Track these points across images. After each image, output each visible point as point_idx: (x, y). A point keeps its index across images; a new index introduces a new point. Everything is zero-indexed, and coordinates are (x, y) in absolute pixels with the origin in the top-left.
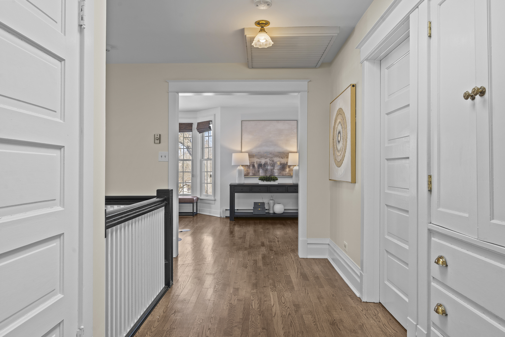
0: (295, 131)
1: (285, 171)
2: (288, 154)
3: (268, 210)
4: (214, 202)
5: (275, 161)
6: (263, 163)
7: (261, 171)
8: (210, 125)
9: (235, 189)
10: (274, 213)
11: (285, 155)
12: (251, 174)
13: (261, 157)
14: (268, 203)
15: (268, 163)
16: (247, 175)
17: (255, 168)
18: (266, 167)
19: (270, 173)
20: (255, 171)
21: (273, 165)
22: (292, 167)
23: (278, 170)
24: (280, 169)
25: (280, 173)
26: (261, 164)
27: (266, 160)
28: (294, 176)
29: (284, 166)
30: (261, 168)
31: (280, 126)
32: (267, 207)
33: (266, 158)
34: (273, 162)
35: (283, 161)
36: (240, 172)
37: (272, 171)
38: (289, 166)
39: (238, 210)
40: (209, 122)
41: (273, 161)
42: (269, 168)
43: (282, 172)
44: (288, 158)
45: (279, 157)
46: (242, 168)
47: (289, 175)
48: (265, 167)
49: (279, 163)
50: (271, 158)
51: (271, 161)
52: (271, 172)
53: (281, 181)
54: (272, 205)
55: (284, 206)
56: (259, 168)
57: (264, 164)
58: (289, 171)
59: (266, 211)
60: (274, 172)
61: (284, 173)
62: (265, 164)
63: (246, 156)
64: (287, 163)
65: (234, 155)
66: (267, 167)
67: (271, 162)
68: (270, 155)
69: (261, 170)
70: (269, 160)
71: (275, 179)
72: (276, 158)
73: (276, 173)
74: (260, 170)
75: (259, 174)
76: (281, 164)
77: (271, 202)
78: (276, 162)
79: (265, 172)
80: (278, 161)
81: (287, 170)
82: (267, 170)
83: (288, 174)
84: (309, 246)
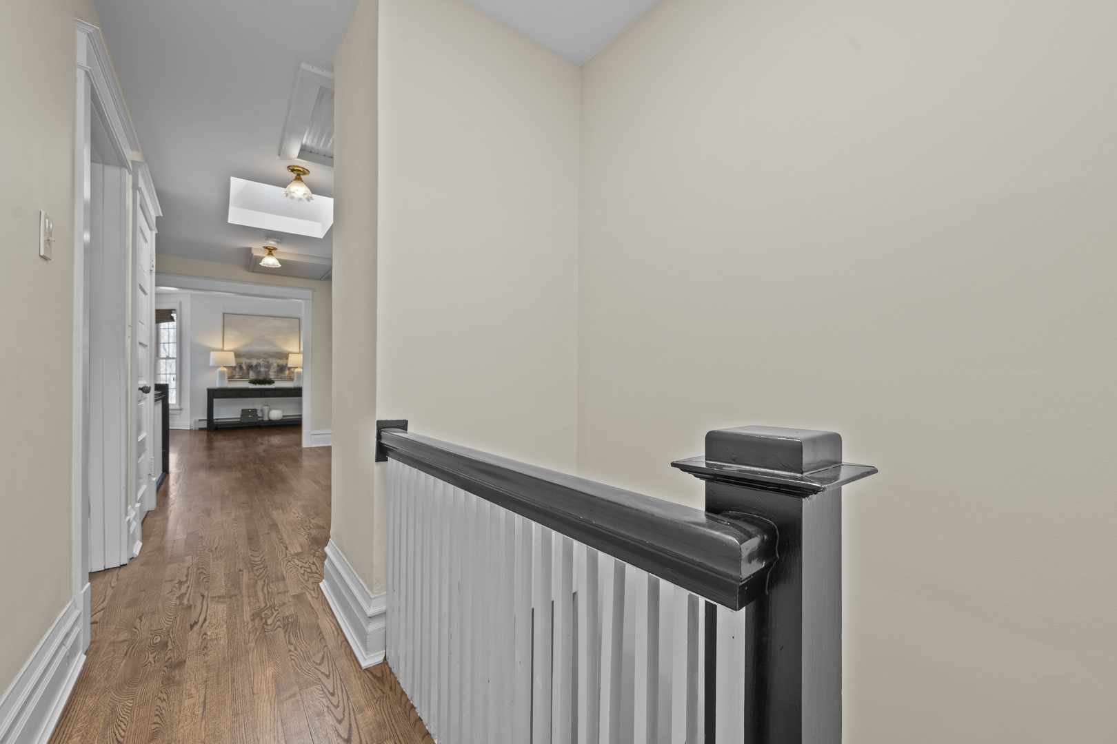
0: (297, 330)
1: (284, 373)
2: (288, 354)
3: (262, 417)
4: (179, 412)
5: (271, 362)
6: (254, 365)
8: (172, 315)
9: (213, 394)
10: (270, 420)
11: (285, 356)
12: (237, 377)
13: (252, 357)
14: (262, 410)
15: (262, 365)
16: (231, 377)
17: (243, 370)
18: (259, 368)
19: (264, 375)
20: (243, 373)
21: (268, 366)
22: (292, 369)
23: (275, 372)
24: (277, 371)
25: (277, 375)
26: (252, 366)
27: (258, 361)
28: (295, 379)
29: (282, 369)
30: (252, 370)
31: (278, 323)
32: (259, 414)
33: (259, 359)
35: (282, 362)
36: (222, 374)
37: (267, 373)
38: (289, 368)
39: (217, 419)
40: (170, 311)
41: (268, 362)
42: (262, 369)
43: (280, 375)
44: (287, 358)
45: (276, 358)
46: (225, 369)
47: (290, 378)
48: (257, 368)
49: (275, 364)
50: (266, 358)
53: (278, 384)
54: (266, 412)
55: (283, 412)
56: (248, 370)
57: (256, 365)
58: (289, 373)
59: (259, 419)
60: (269, 374)
61: (283, 375)
62: (258, 366)
63: (232, 355)
64: (287, 364)
65: (213, 355)
67: (265, 363)
68: (264, 356)
69: (252, 372)
70: (263, 361)
71: (271, 382)
72: (271, 359)
73: (272, 376)
74: (250, 372)
75: (249, 377)
76: (278, 366)
77: (266, 407)
78: (272, 364)
79: (257, 374)
80: (275, 363)
81: (287, 372)
82: (259, 372)
83: (287, 376)
84: (313, 437)
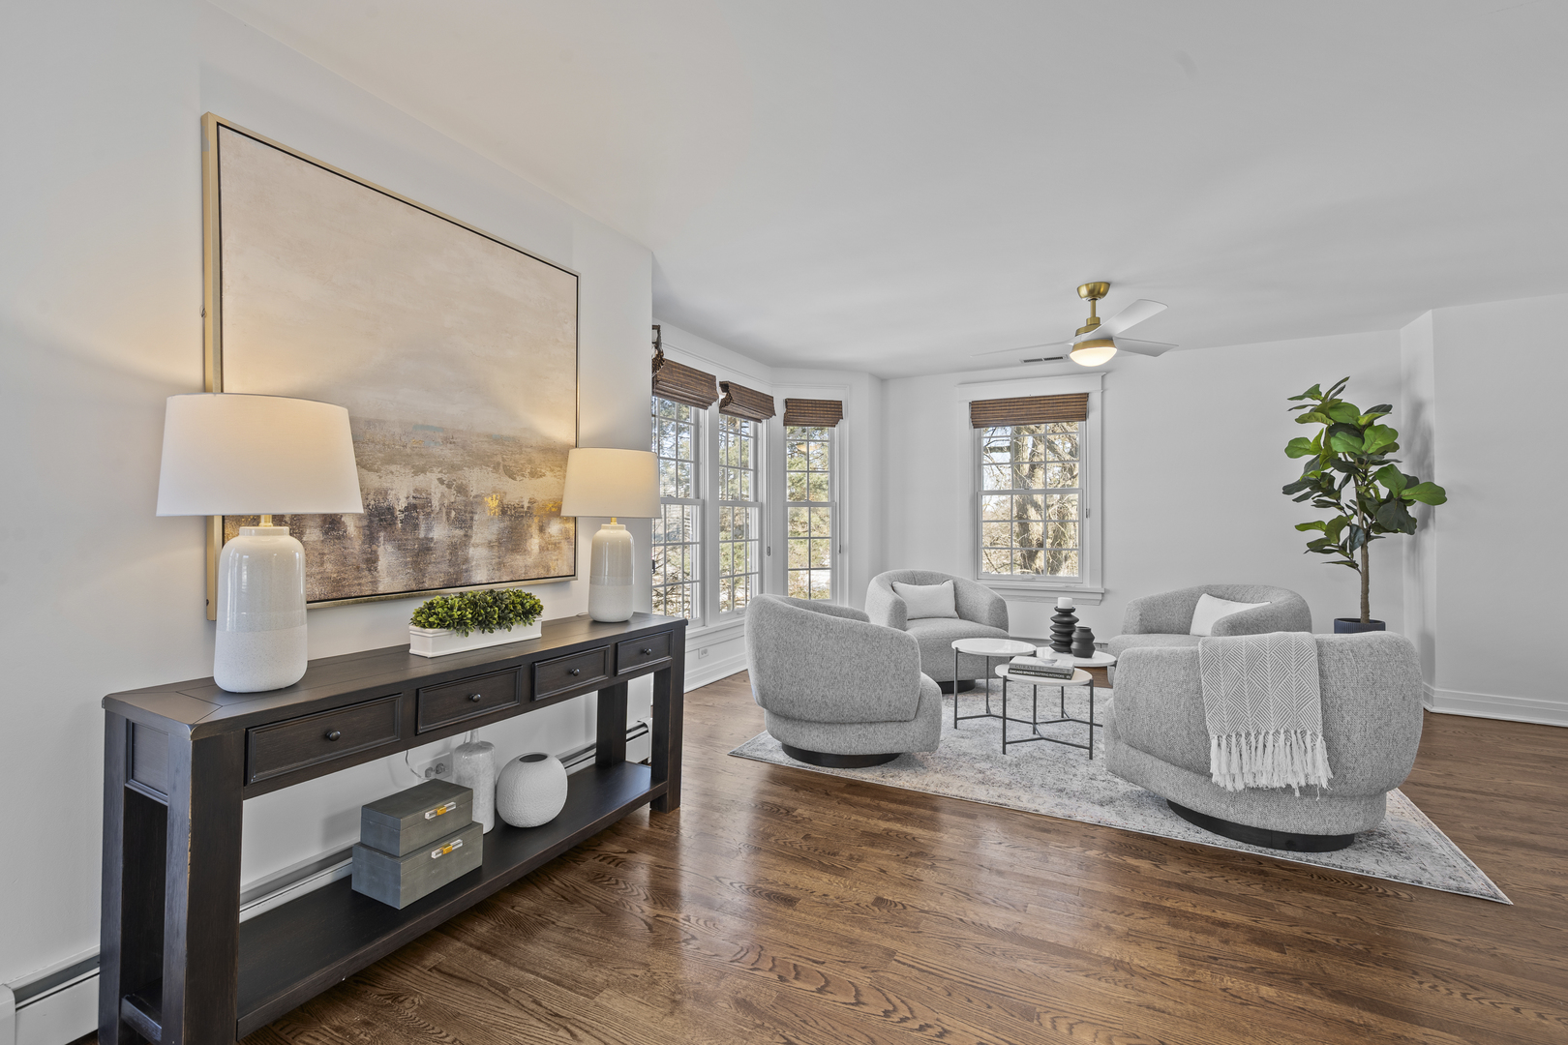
1: (525, 552)
5: (474, 490)
6: (402, 504)
7: (387, 556)
11: (525, 456)
13: (390, 461)
15: (435, 503)
17: (343, 537)
18: (423, 527)
19: (444, 567)
20: (343, 561)
21: (463, 519)
22: (554, 529)
23: (490, 545)
24: (500, 543)
25: (500, 565)
26: (390, 510)
27: (421, 481)
30: (388, 540)
33: (423, 470)
34: (461, 498)
35: (521, 491)
37: (458, 553)
38: (543, 524)
41: (462, 490)
42: (440, 533)
43: (508, 559)
45: (496, 467)
47: (542, 573)
48: (416, 527)
49: (492, 503)
50: (453, 468)
51: (449, 486)
52: (452, 563)
56: (371, 538)
57: (411, 508)
58: (542, 549)
60: (466, 561)
61: (519, 561)
62: (417, 508)
66: (429, 529)
67: (452, 496)
68: (446, 453)
69: (390, 548)
70: (441, 481)
72: (476, 470)
73: (480, 566)
74: (381, 551)
75: (375, 582)
76: (504, 512)
79: (415, 564)
80: (489, 490)
81: (534, 544)
82: (426, 548)
83: (536, 566)
